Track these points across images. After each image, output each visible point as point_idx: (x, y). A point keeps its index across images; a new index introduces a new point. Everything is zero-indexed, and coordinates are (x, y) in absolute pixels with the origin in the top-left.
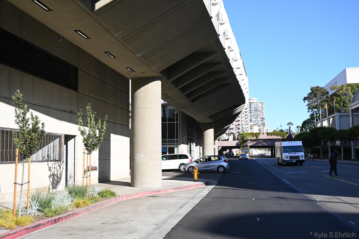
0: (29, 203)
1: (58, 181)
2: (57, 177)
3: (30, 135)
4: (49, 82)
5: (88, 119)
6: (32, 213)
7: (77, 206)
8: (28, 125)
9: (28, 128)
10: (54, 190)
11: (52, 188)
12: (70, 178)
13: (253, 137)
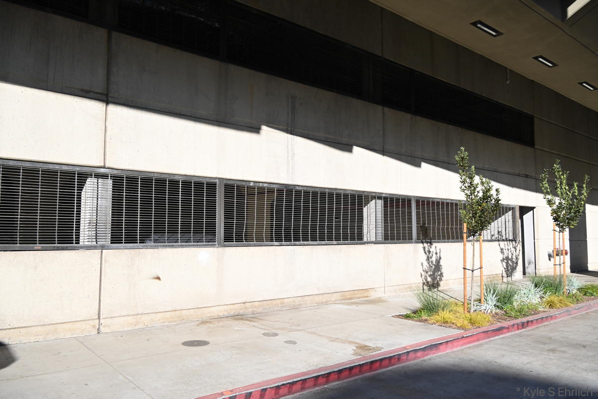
0: (482, 296)
1: (513, 267)
2: (513, 262)
3: (480, 206)
4: (496, 139)
5: (558, 182)
6: (487, 309)
7: (551, 305)
8: (477, 193)
9: (477, 196)
10: (509, 279)
11: (506, 276)
12: (529, 263)
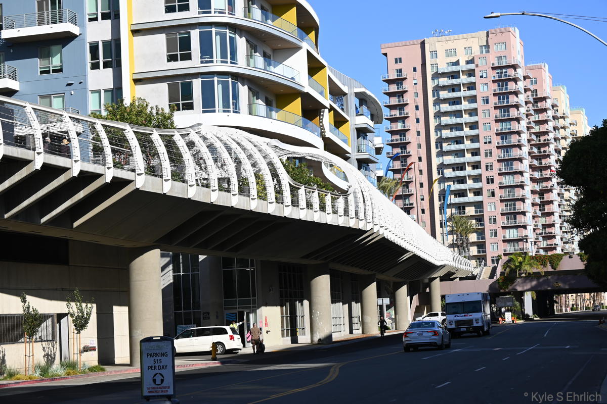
0: (34, 370)
1: (52, 361)
2: (51, 357)
4: (39, 265)
7: (68, 374)
12: (65, 359)
13: (545, 265)
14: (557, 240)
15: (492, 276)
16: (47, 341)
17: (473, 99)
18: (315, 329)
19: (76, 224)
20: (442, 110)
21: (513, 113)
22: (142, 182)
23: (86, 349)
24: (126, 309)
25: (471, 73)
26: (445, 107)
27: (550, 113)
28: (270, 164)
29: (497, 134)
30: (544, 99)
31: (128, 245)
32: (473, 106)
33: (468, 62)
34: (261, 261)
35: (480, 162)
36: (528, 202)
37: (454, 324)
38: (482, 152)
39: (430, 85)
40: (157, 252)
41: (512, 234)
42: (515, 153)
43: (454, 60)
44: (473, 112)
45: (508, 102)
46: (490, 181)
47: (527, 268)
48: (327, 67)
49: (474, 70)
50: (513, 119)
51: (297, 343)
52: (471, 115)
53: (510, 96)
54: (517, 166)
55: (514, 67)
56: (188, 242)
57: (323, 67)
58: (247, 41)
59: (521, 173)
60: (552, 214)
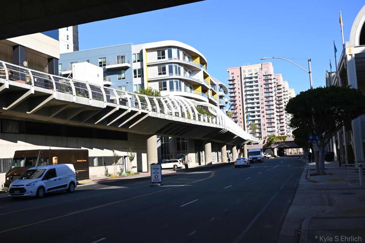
1: (123, 171)
4: (118, 140)
12: (127, 169)
13: (281, 139)
14: (285, 131)
15: (264, 143)
16: (121, 164)
17: (257, 86)
18: (206, 161)
19: (130, 127)
20: (247, 90)
21: (270, 90)
22: (151, 114)
23: (133, 167)
24: (146, 154)
25: (256, 77)
26: (248, 89)
27: (282, 90)
28: (192, 107)
29: (265, 97)
30: (280, 85)
31: (146, 134)
32: (257, 88)
33: (255, 74)
34: (189, 139)
35: (259, 106)
36: (275, 119)
37: (251, 159)
38: (260, 103)
39: (243, 81)
40: (156, 136)
41: (270, 129)
42: (271, 103)
43: (251, 73)
44: (257, 90)
45: (268, 87)
46: (263, 112)
47: (275, 140)
48: (209, 77)
49: (257, 76)
50: (270, 92)
51: (201, 165)
52: (256, 91)
53: (269, 85)
54: (272, 107)
55: (270, 75)
56: (165, 133)
57: (209, 76)
58: (184, 68)
59: (273, 110)
60: (283, 123)
